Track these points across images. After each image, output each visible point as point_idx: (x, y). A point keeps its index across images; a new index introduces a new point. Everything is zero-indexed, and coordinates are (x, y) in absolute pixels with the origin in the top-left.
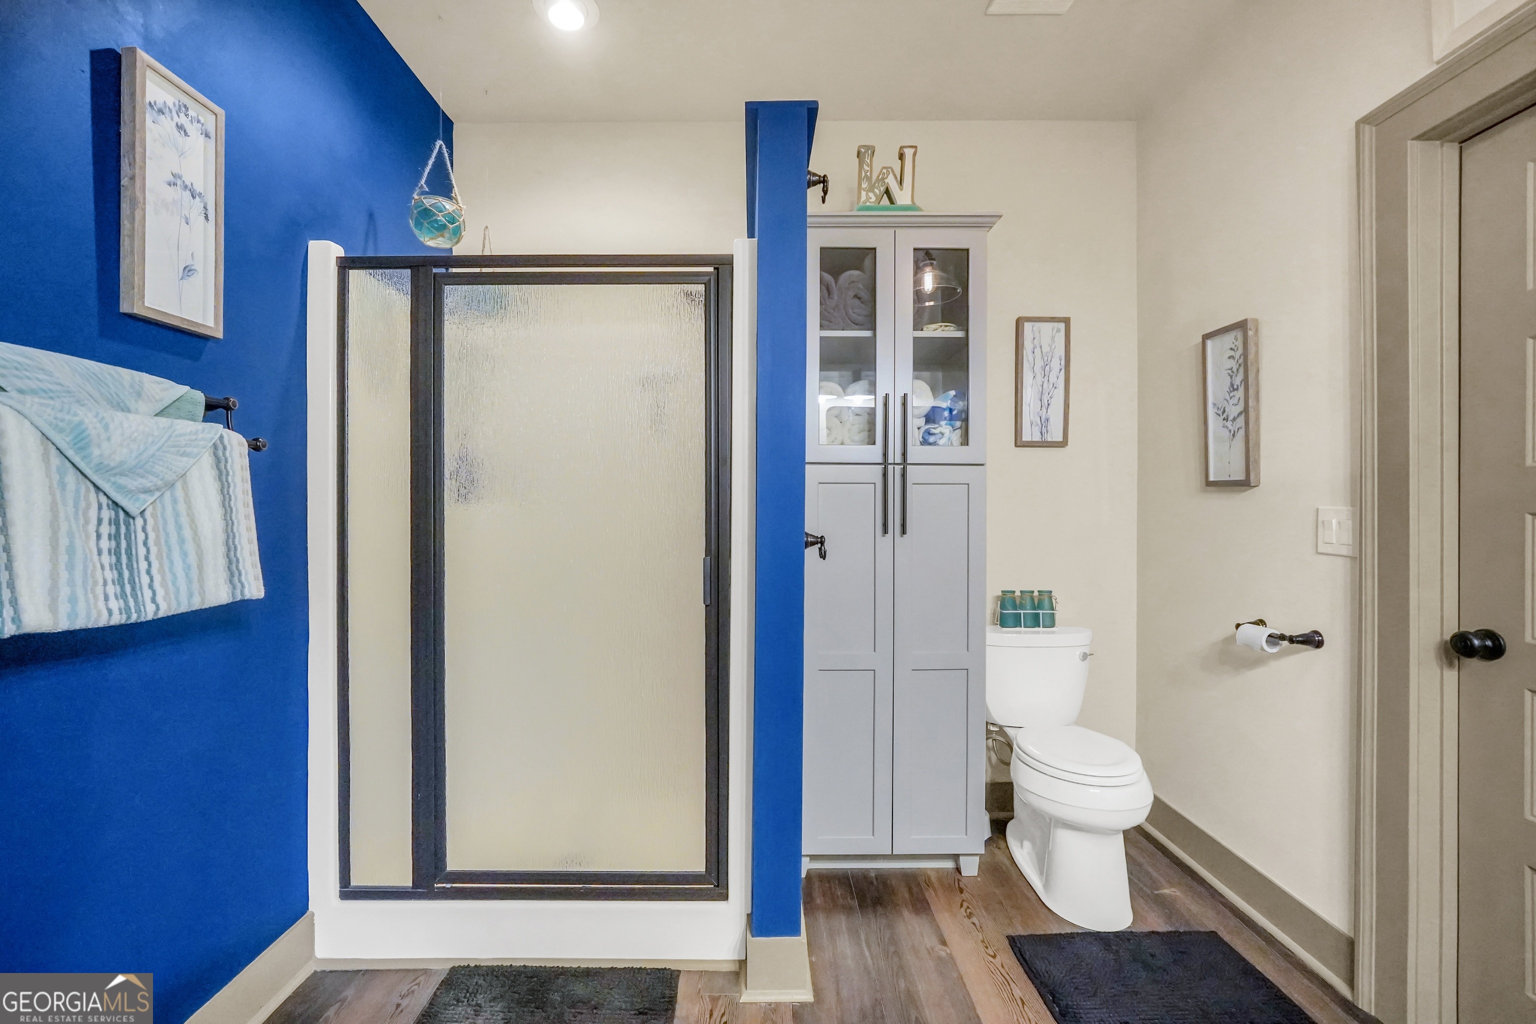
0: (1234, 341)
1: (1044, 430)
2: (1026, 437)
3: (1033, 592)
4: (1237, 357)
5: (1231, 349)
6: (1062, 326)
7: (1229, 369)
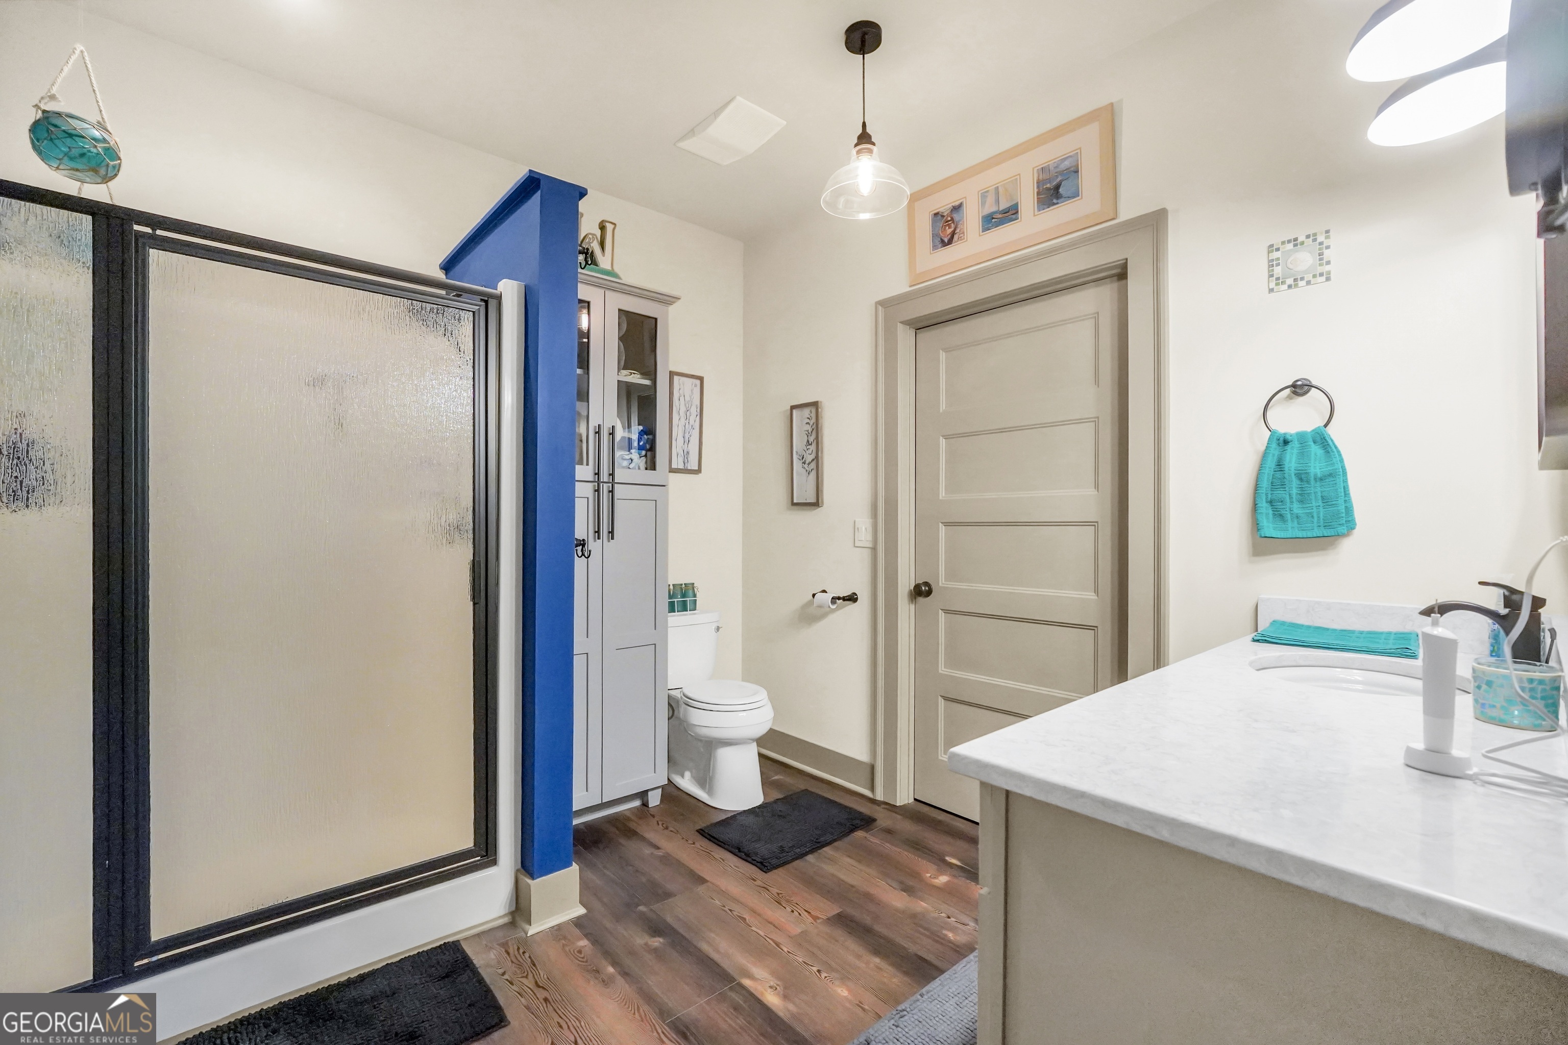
0: (810, 413)
1: (686, 461)
2: (674, 466)
3: (682, 585)
4: (811, 424)
5: (808, 418)
6: (698, 382)
7: (806, 431)
